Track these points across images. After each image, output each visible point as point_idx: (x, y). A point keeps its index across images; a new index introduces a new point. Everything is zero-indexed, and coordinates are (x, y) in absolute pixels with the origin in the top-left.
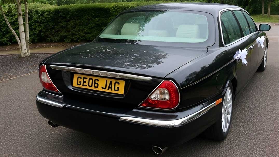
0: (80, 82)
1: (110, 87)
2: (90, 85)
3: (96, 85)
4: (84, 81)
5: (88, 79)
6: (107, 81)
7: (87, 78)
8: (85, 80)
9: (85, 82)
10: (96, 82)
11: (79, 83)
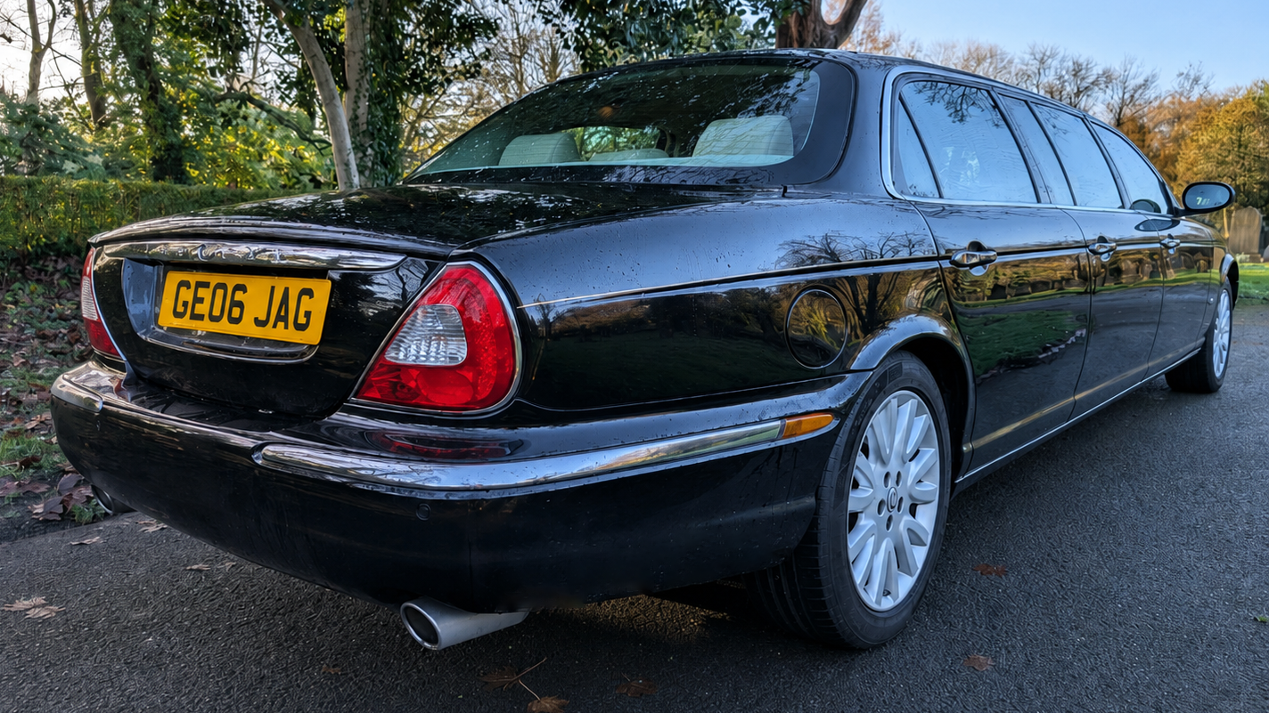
0: (185, 304)
1: (283, 314)
2: (216, 313)
3: (236, 312)
4: (198, 296)
5: (212, 286)
6: (273, 288)
7: (206, 285)
8: (202, 292)
9: (201, 300)
10: (239, 296)
11: (180, 309)
